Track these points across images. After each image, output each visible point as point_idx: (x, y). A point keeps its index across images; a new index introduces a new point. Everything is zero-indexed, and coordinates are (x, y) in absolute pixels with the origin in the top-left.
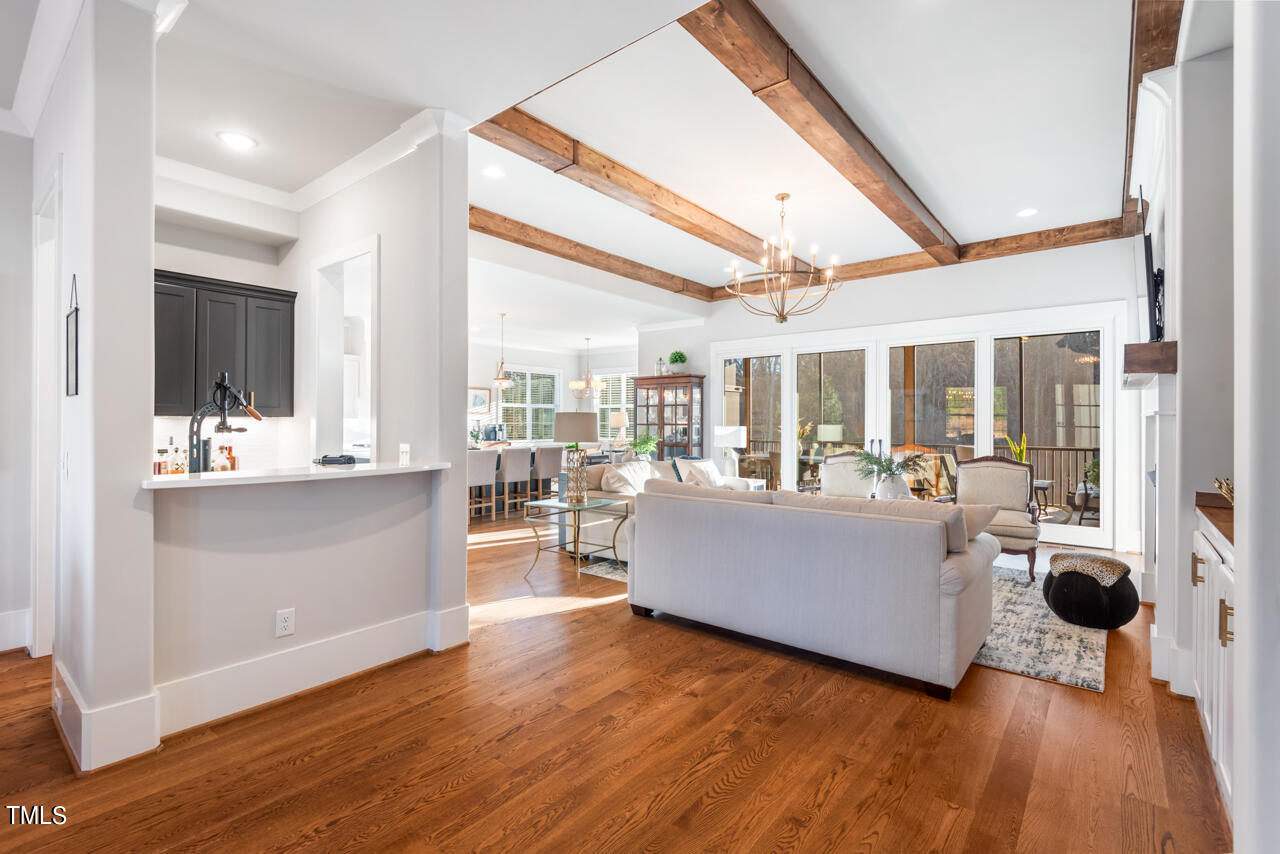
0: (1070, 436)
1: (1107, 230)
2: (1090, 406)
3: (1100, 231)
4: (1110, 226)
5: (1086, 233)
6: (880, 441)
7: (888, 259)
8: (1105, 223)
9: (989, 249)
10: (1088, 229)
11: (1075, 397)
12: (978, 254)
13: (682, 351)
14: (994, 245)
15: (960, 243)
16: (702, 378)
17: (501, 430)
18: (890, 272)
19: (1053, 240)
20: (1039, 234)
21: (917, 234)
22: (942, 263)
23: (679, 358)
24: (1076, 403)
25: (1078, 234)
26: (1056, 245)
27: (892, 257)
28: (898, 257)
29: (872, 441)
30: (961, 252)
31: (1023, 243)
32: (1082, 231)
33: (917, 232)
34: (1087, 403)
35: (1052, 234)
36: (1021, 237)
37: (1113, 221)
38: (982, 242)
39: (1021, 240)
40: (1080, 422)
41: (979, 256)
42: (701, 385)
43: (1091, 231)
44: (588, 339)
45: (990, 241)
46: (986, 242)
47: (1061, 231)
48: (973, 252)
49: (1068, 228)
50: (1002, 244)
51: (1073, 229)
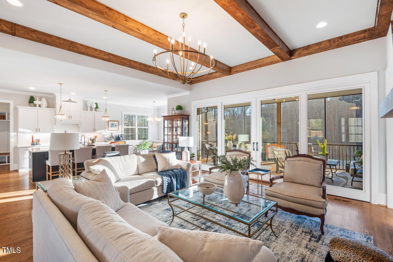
0: (347, 138)
1: (366, 35)
2: (355, 126)
3: (362, 36)
4: (368, 32)
5: (354, 37)
6: (257, 143)
7: (259, 60)
8: (365, 31)
9: (305, 51)
10: (355, 35)
11: (349, 123)
12: (300, 54)
13: (181, 105)
14: (307, 48)
15: (291, 49)
16: (188, 116)
17: (121, 137)
18: (260, 66)
19: (337, 43)
20: (330, 41)
21: (262, 38)
22: (283, 60)
23: (179, 108)
24: (349, 125)
25: (350, 39)
26: (338, 46)
27: (261, 59)
28: (263, 58)
29: (254, 143)
30: (291, 53)
31: (321, 46)
32: (353, 36)
33: (263, 37)
34: (354, 125)
35: (336, 40)
36: (320, 43)
37: (369, 30)
38: (301, 48)
39: (320, 44)
40: (351, 132)
41: (300, 55)
42: (188, 119)
43: (357, 36)
44: (154, 102)
45: (305, 47)
46: (303, 47)
47: (341, 38)
48: (297, 53)
49: (345, 36)
50: (311, 48)
51: (347, 36)
